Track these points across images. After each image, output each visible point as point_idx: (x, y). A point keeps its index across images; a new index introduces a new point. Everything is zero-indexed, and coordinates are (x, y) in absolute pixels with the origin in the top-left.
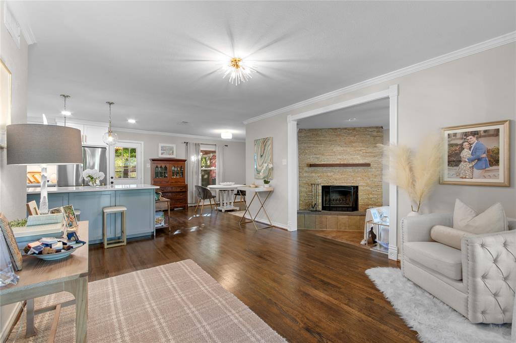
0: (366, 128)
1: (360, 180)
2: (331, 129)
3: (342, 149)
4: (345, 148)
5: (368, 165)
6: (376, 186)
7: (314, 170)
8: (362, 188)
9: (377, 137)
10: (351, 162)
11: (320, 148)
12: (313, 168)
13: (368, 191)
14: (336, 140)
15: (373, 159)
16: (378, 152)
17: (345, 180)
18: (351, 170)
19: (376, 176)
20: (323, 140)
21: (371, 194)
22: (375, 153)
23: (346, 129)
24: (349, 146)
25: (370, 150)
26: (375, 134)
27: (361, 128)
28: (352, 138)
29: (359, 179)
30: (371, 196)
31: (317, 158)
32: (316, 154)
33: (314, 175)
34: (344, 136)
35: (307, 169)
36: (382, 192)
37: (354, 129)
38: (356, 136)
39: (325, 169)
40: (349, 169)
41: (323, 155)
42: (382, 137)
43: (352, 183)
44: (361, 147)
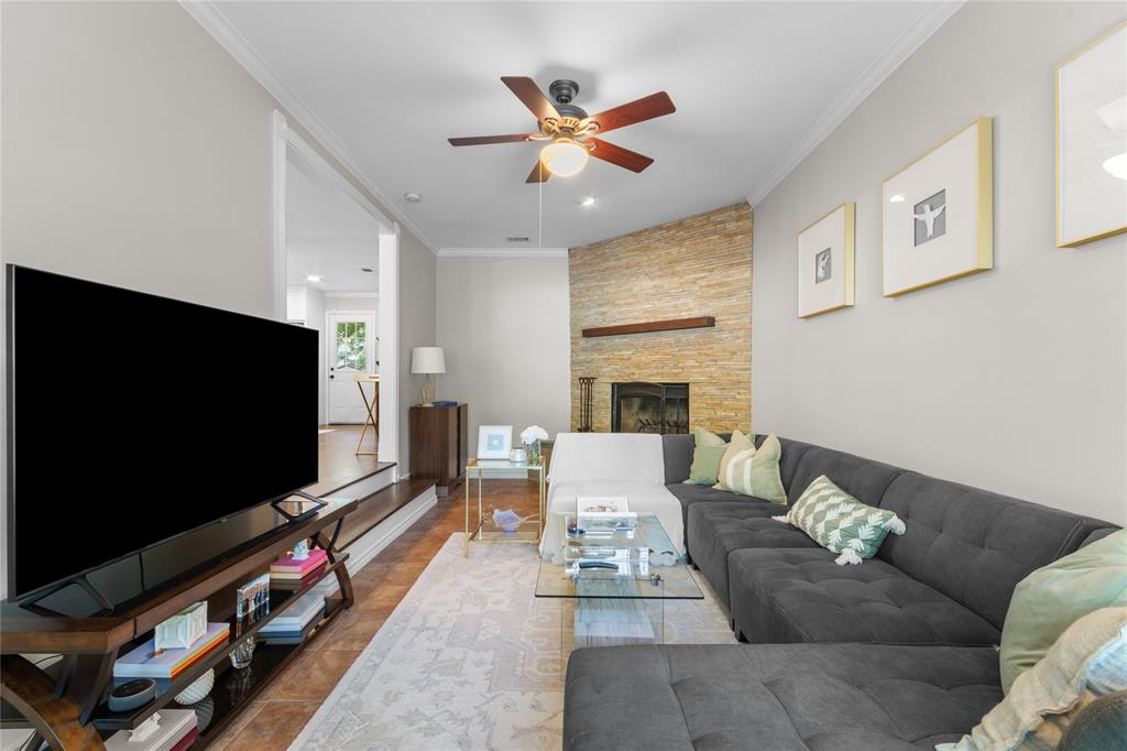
0: (707, 215)
1: (694, 367)
2: (630, 235)
3: (652, 283)
4: (657, 282)
5: (709, 322)
6: (733, 383)
7: (597, 344)
8: (697, 389)
9: (736, 234)
10: (672, 316)
11: (606, 289)
12: (593, 341)
13: (711, 399)
14: (638, 264)
15: (725, 302)
16: (739, 280)
17: (657, 368)
18: (672, 340)
19: (734, 353)
20: (614, 268)
21: (720, 405)
22: (728, 284)
23: (660, 228)
24: (666, 275)
25: (717, 277)
26: (732, 226)
27: (695, 216)
28: (675, 251)
29: (690, 363)
30: (720, 413)
31: (603, 314)
32: (600, 305)
33: (596, 356)
34: (656, 248)
35: (583, 342)
36: (749, 400)
37: (680, 225)
38: (687, 243)
39: (617, 340)
40: (668, 337)
41: (613, 304)
42: (750, 232)
43: (676, 374)
44: (695, 272)
